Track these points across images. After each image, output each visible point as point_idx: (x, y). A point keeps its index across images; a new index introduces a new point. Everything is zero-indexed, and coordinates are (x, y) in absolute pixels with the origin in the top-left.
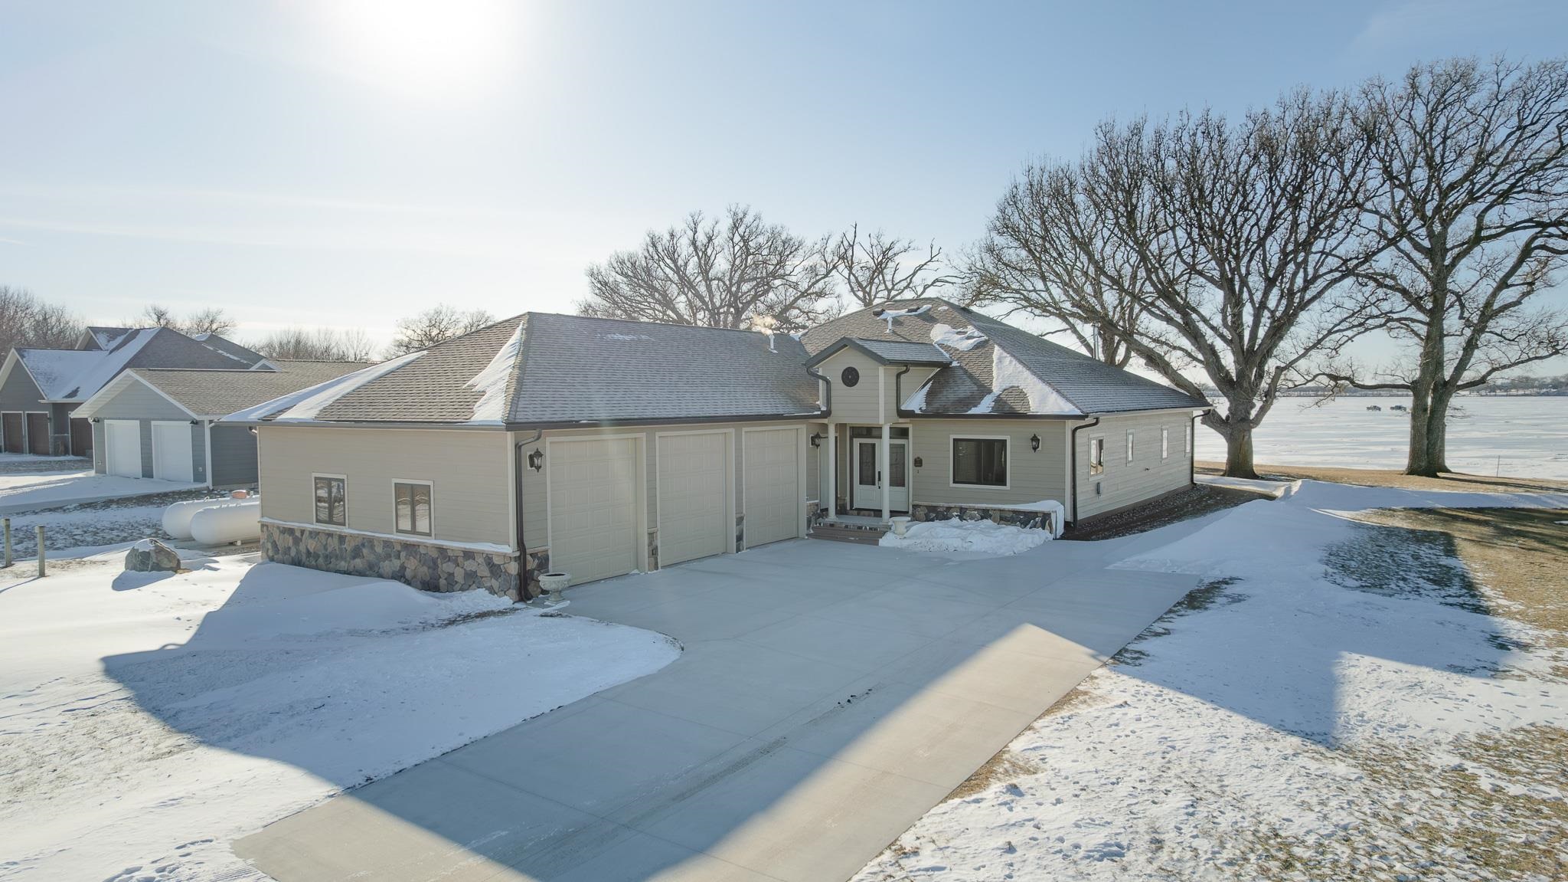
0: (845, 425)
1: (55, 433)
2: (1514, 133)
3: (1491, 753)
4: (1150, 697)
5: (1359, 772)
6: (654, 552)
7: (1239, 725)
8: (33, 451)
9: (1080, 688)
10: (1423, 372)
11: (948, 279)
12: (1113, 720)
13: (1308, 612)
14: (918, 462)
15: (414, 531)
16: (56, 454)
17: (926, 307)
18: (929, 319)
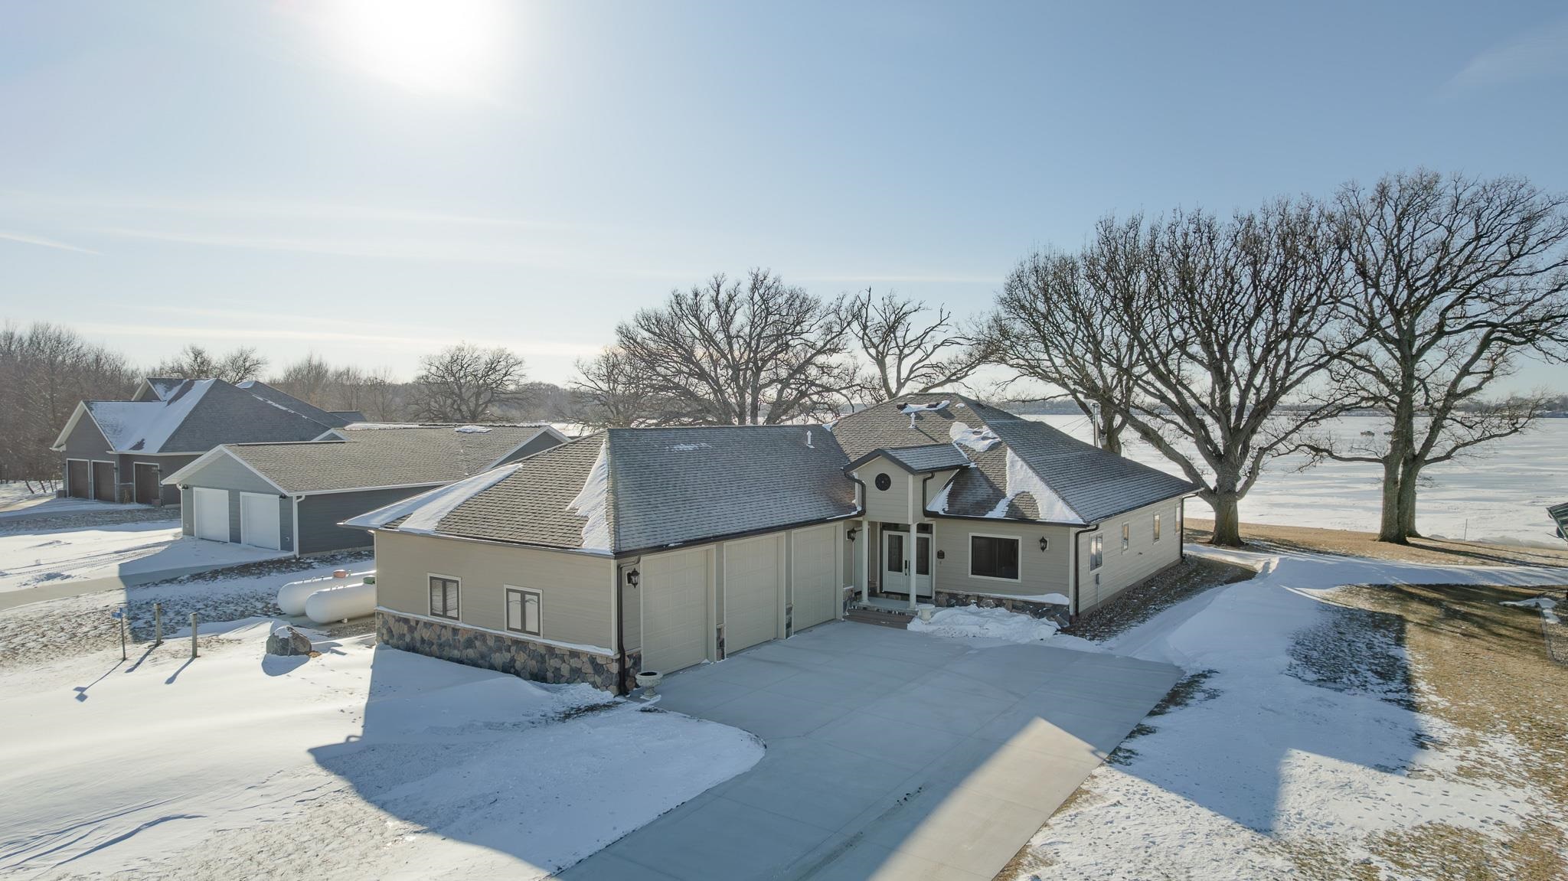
0: (876, 523)
1: (121, 482)
2: (1469, 243)
3: (1393, 848)
4: (1138, 796)
5: (1291, 865)
6: (721, 644)
7: (1205, 818)
8: (99, 496)
9: (1084, 787)
10: (1394, 449)
11: (957, 340)
12: (1109, 819)
13: (1271, 710)
14: (941, 555)
15: (523, 630)
16: (122, 501)
17: (944, 403)
18: (947, 414)
